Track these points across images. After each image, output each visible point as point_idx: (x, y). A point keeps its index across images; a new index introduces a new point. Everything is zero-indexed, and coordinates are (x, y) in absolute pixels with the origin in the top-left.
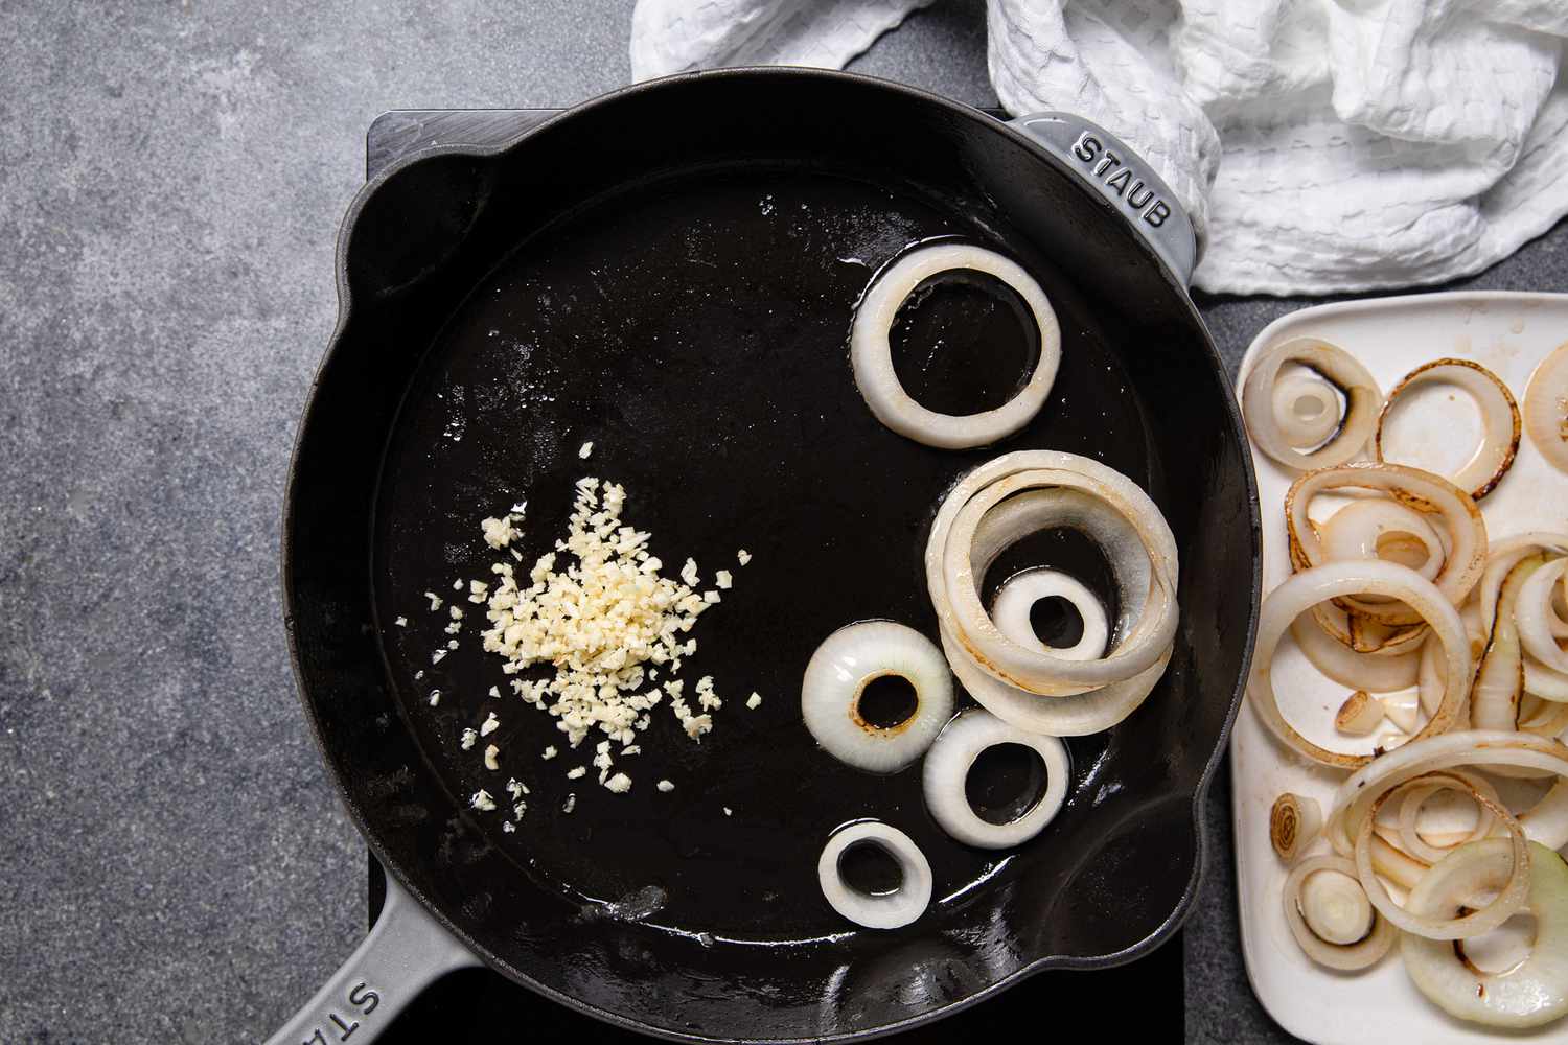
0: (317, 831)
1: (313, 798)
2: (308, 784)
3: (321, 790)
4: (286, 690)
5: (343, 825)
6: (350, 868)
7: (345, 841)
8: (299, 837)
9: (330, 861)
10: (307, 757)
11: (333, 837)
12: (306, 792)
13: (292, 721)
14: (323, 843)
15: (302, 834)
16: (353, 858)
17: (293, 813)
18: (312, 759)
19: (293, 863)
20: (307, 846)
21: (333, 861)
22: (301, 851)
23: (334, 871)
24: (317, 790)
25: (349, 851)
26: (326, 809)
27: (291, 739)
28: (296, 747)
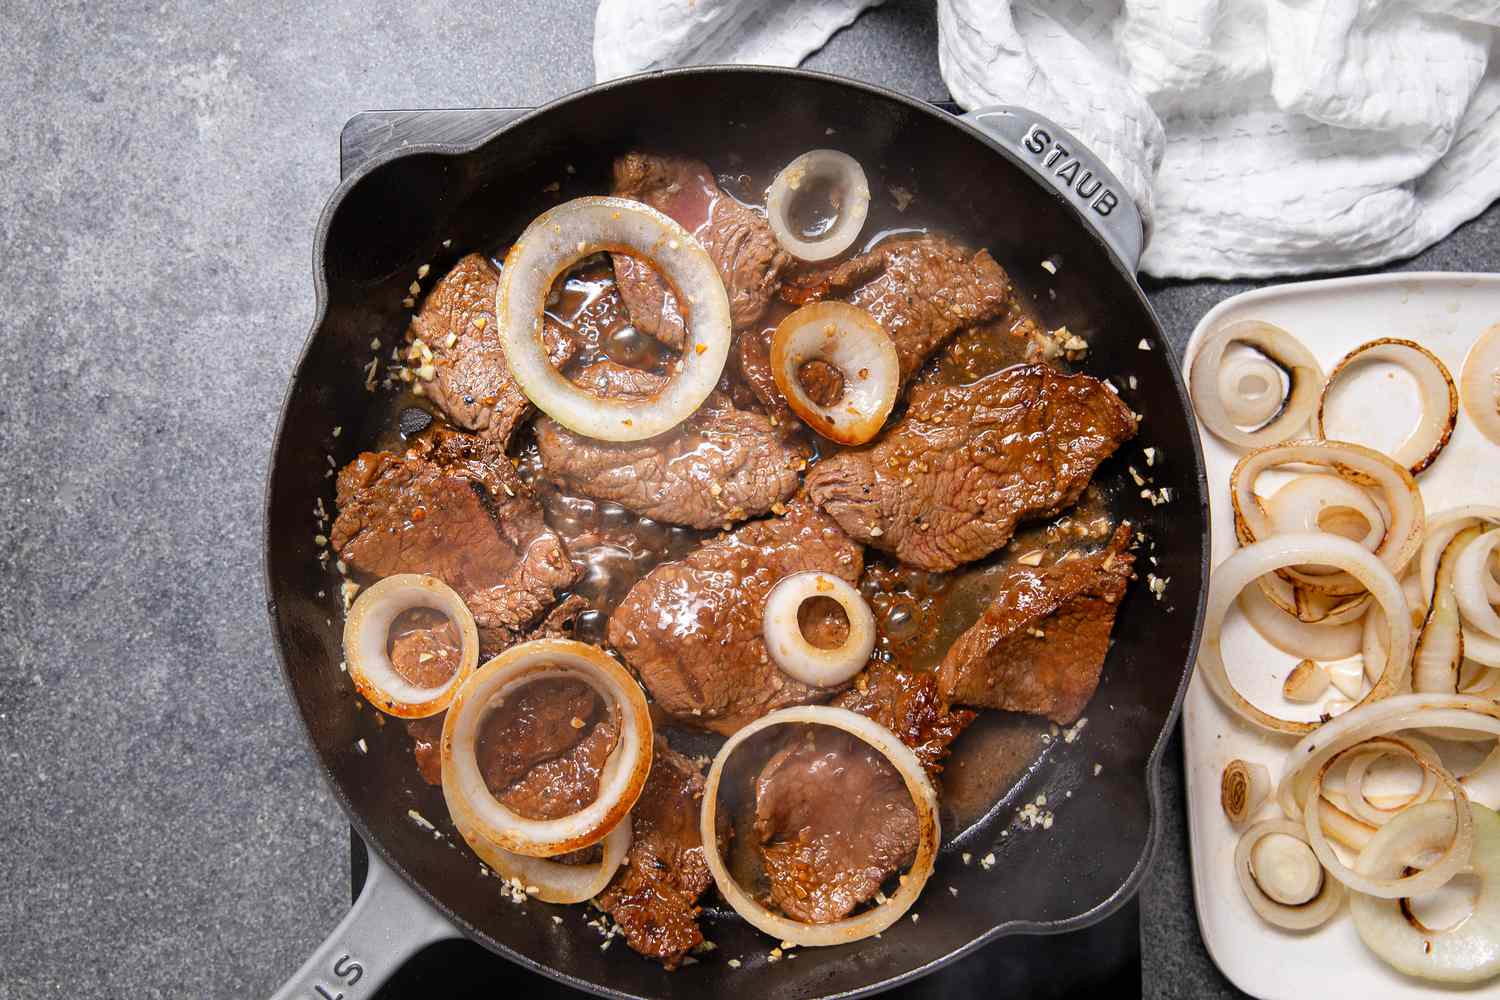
0: (301, 809)
1: (296, 776)
2: (291, 763)
3: (304, 768)
4: (268, 672)
5: (325, 802)
6: (332, 844)
7: (329, 818)
8: (283, 815)
9: (312, 837)
10: (291, 738)
11: (316, 814)
12: (290, 771)
13: (275, 701)
14: (306, 820)
15: (286, 812)
16: (336, 834)
17: (277, 792)
18: (296, 738)
19: (278, 840)
20: (291, 823)
21: (317, 837)
22: (286, 828)
23: (317, 847)
24: (300, 768)
25: (332, 828)
26: (310, 787)
27: (275, 720)
28: (280, 727)
